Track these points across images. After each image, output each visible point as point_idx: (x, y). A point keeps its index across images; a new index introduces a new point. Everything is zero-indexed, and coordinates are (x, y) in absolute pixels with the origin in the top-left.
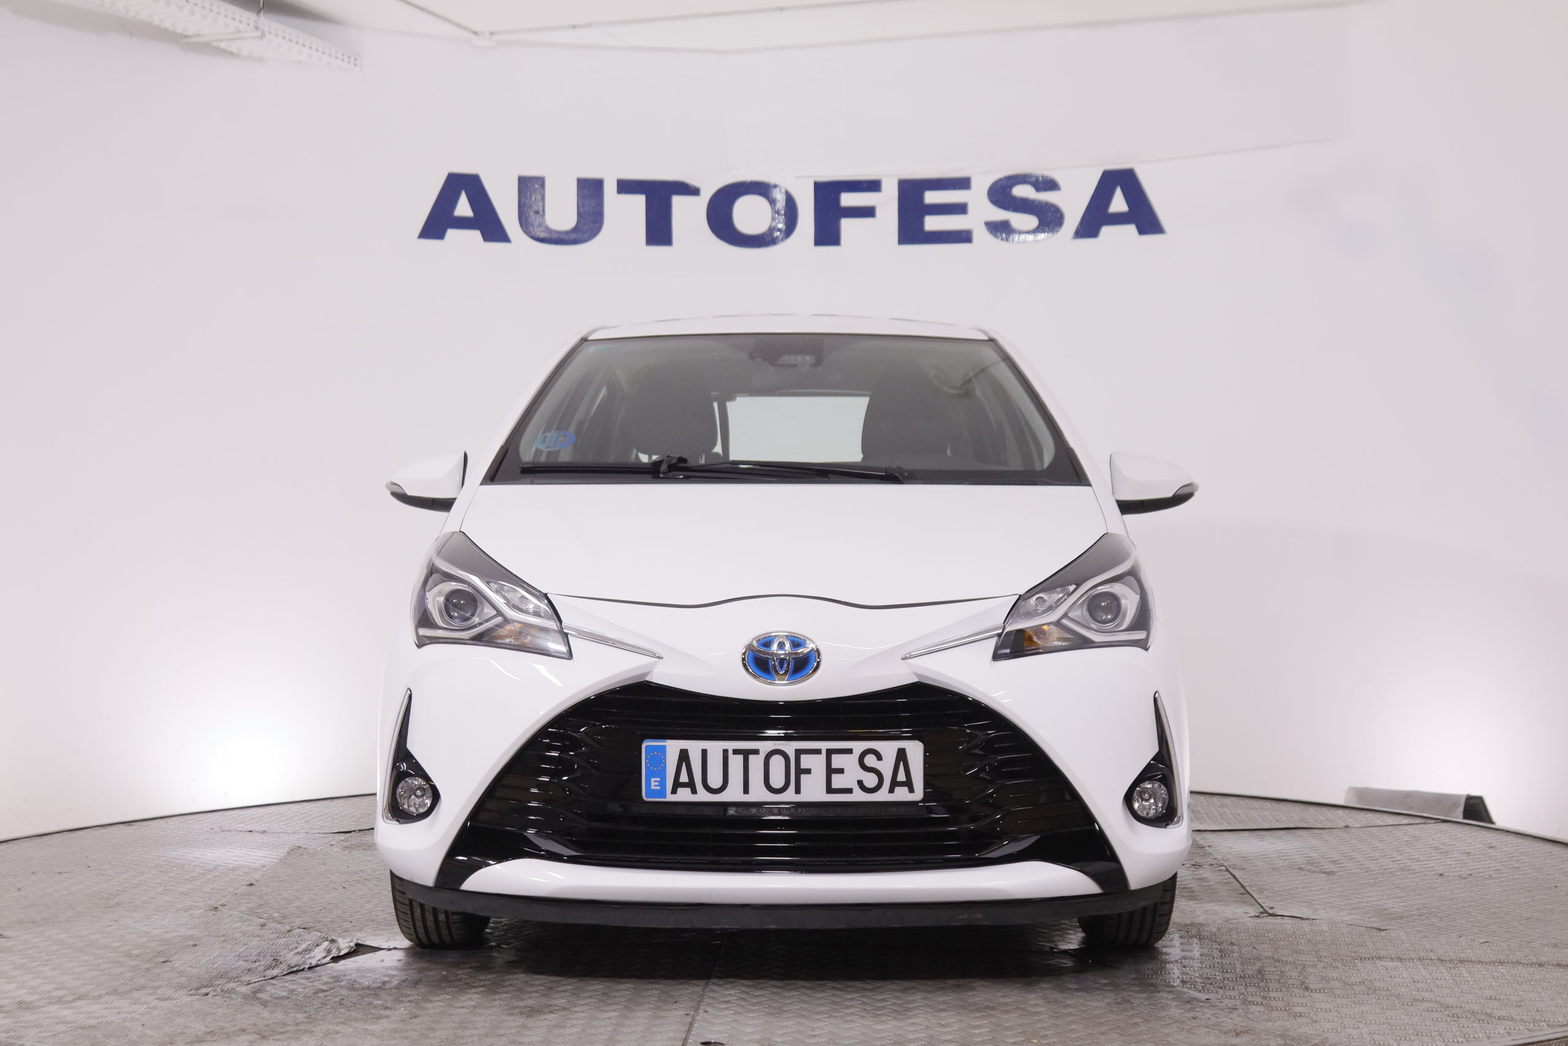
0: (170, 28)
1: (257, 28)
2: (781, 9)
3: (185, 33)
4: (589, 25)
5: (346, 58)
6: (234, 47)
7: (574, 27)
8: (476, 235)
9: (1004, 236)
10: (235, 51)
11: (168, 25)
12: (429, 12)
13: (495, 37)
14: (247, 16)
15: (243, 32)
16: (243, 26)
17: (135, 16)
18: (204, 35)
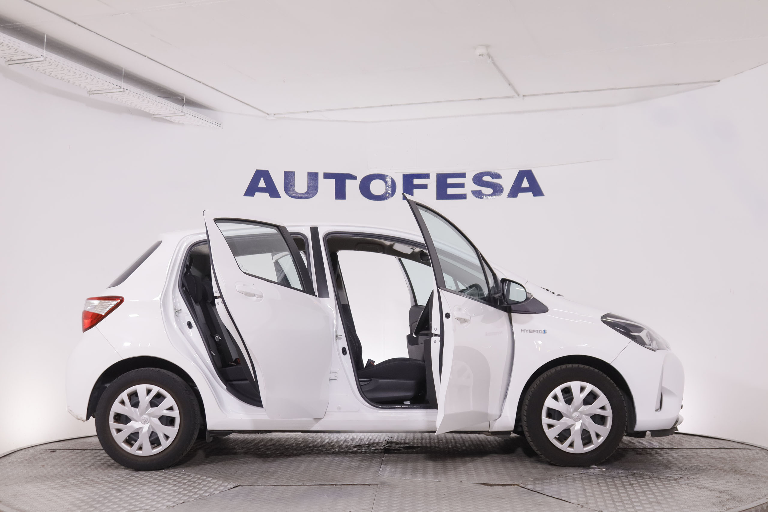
0: (148, 112)
1: (182, 111)
2: (391, 105)
3: (154, 114)
4: (314, 111)
5: (216, 124)
6: (172, 119)
7: (308, 112)
10: (173, 121)
11: (147, 111)
12: (251, 106)
13: (275, 116)
14: (178, 107)
15: (177, 113)
16: (177, 111)
17: (134, 107)
18: (161, 114)
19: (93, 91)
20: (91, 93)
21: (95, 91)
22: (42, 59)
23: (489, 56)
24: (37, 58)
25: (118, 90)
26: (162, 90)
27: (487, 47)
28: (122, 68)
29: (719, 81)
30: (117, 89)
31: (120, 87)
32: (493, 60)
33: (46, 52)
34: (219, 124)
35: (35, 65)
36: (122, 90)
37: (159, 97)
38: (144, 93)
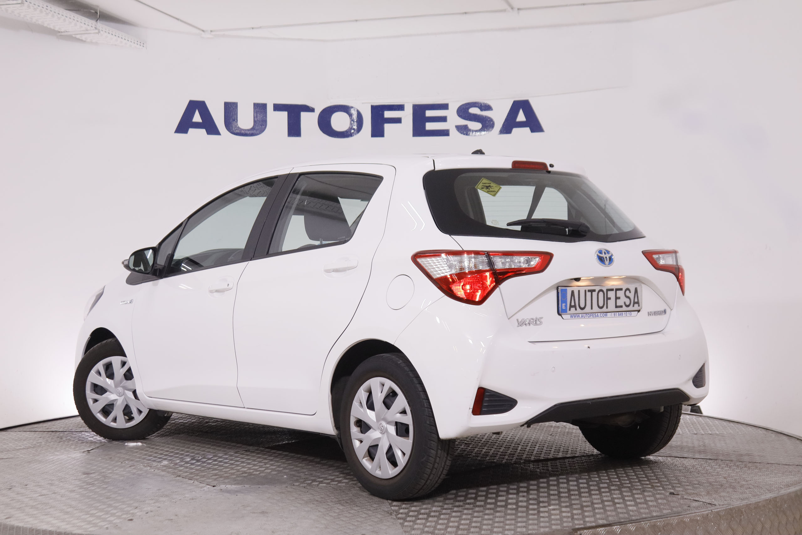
0: (52, 28)
1: (96, 28)
2: (356, 21)
3: (59, 31)
4: (260, 27)
5: (139, 43)
6: (83, 37)
7: (253, 28)
8: (204, 131)
9: (465, 133)
10: (84, 40)
12: (181, 21)
13: (213, 33)
14: (91, 23)
15: (89, 30)
16: (89, 28)
17: (35, 22)
18: (69, 32)
26: (71, 2)
34: (142, 43)
37: (67, 10)
38: (48, 5)
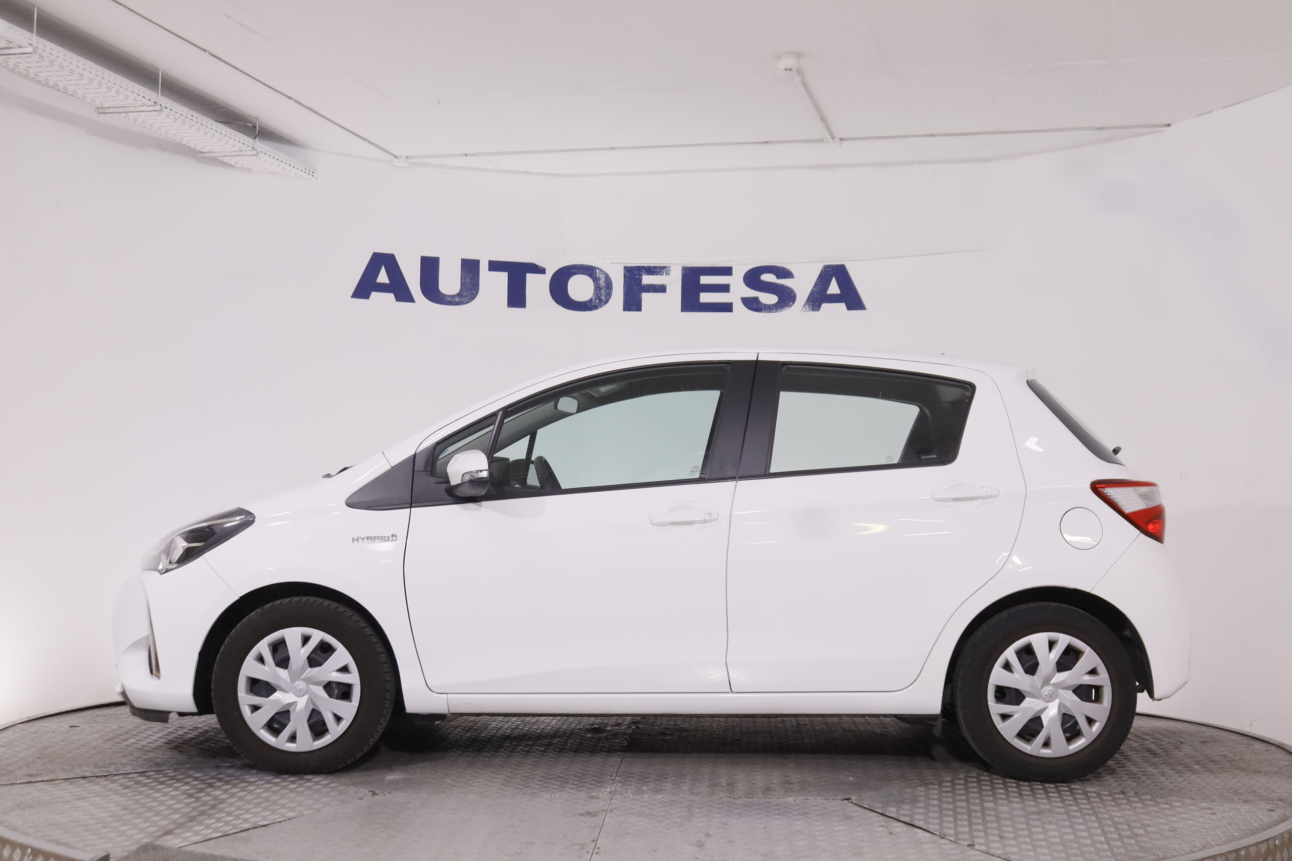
0: (193, 147)
1: (253, 148)
2: (613, 148)
3: (202, 151)
4: (477, 154)
5: (307, 171)
6: (233, 161)
7: (466, 155)
8: (391, 296)
9: (755, 308)
10: (233, 164)
11: (192, 145)
13: (409, 160)
14: (248, 140)
15: (244, 151)
16: (244, 148)
17: (170, 138)
18: (214, 152)
19: (105, 108)
20: (101, 111)
21: (109, 107)
22: (30, 49)
23: (799, 72)
24: (21, 47)
25: (151, 108)
26: (220, 110)
27: (798, 55)
28: (159, 70)
29: (1169, 125)
30: (148, 106)
31: (155, 102)
32: (803, 78)
33: (37, 37)
34: (312, 171)
35: (13, 60)
36: (158, 108)
37: (216, 121)
38: (193, 115)
